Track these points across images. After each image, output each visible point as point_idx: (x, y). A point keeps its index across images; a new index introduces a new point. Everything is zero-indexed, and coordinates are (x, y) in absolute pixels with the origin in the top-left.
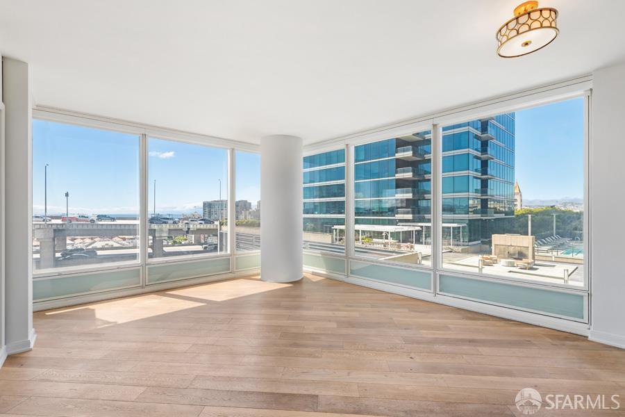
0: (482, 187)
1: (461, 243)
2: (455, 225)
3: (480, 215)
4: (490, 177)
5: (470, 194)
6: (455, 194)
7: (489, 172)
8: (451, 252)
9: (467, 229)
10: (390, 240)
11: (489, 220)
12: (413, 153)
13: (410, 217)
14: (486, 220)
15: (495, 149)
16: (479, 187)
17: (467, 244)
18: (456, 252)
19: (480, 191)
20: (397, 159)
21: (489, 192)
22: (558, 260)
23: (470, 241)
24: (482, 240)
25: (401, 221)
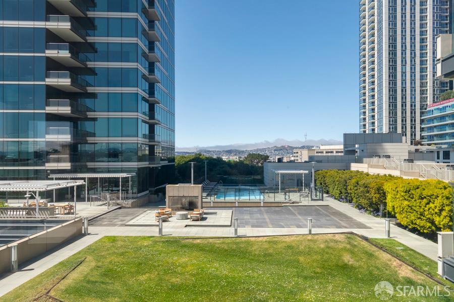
0: (149, 133)
1: (130, 195)
2: (124, 175)
3: (148, 163)
4: (157, 122)
5: (139, 139)
6: (123, 138)
7: (156, 117)
8: (120, 208)
9: (136, 179)
10: (39, 201)
11: (156, 167)
12: (72, 82)
13: (67, 166)
14: (153, 167)
15: (160, 93)
16: (147, 133)
17: (135, 195)
18: (125, 208)
19: (148, 137)
20: (47, 86)
21: (156, 139)
22: (216, 205)
23: (139, 192)
24: (150, 189)
25: (54, 171)
